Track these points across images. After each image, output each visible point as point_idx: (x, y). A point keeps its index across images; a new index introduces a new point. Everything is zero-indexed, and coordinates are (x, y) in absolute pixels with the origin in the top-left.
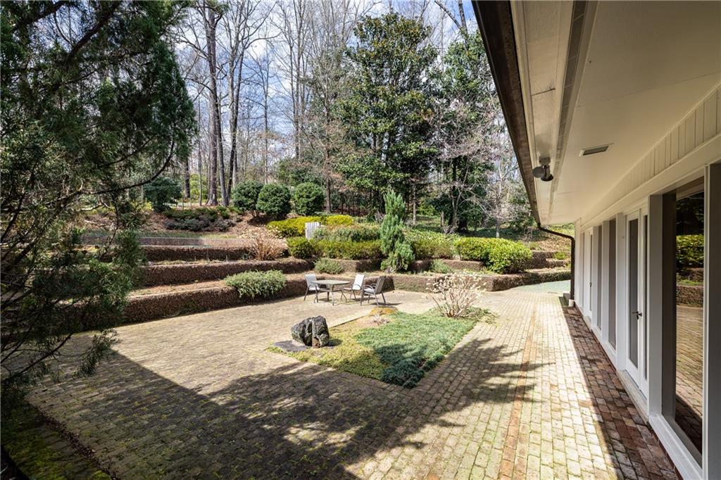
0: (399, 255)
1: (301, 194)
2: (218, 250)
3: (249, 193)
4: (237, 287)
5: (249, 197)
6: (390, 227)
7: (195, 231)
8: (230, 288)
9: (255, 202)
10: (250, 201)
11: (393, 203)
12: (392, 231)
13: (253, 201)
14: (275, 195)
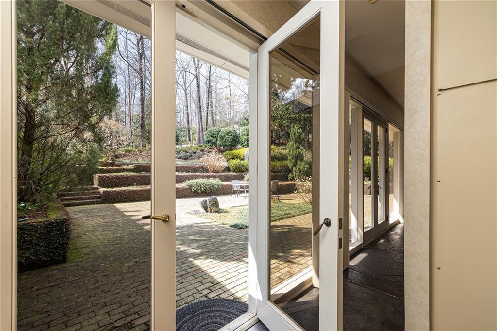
0: (299, 169)
1: (244, 133)
2: (186, 167)
3: (214, 134)
4: (191, 186)
5: (214, 137)
6: (293, 151)
7: (185, 159)
8: (187, 187)
9: (217, 141)
10: (214, 140)
11: (294, 134)
12: (294, 153)
13: (216, 140)
14: (227, 135)
